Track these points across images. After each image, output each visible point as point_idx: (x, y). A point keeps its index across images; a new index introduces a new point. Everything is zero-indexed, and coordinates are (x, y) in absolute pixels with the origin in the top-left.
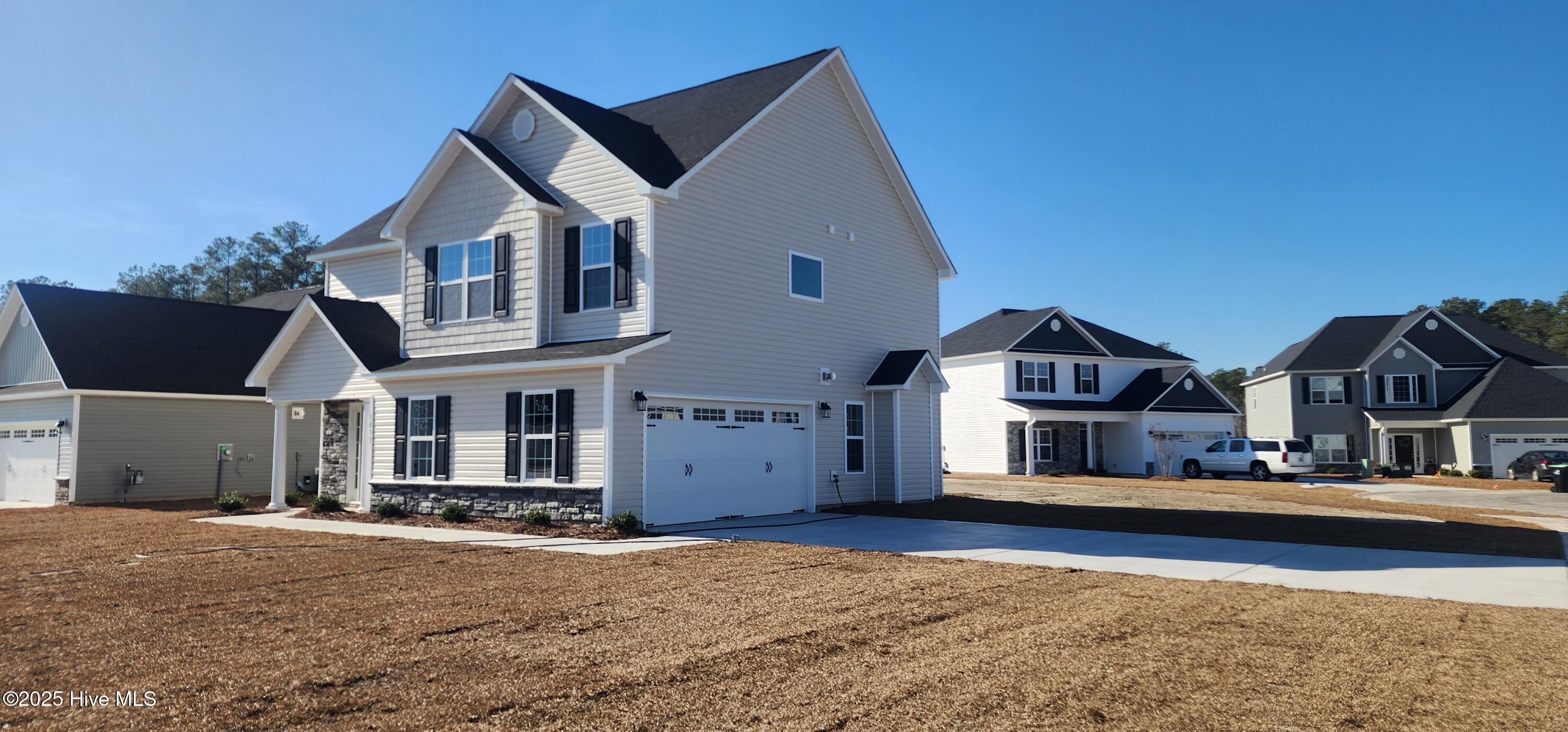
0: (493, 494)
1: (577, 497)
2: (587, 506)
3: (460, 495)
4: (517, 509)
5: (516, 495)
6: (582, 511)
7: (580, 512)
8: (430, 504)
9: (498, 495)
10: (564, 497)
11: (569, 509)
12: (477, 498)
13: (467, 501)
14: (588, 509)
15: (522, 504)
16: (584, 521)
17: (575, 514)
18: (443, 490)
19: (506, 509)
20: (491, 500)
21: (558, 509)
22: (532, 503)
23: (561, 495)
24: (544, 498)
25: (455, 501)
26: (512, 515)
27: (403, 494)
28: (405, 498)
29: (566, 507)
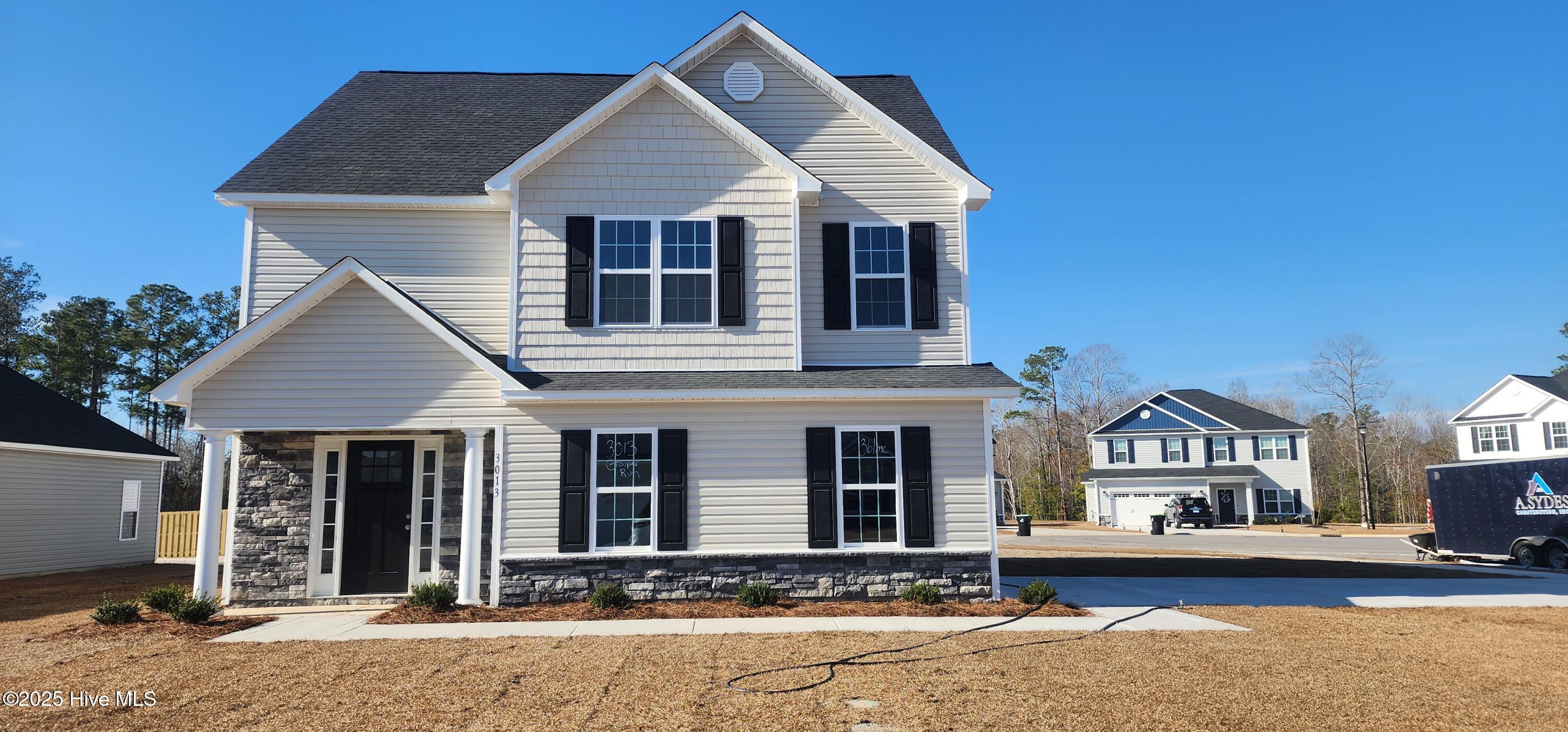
0: (786, 566)
1: (946, 565)
2: (965, 576)
3: (716, 569)
4: (834, 585)
5: (831, 566)
6: (957, 581)
7: (954, 584)
8: (650, 586)
9: (796, 566)
10: (923, 566)
11: (932, 582)
12: (754, 572)
13: (733, 577)
14: (966, 580)
15: (844, 577)
16: (959, 595)
17: (944, 586)
18: (676, 564)
19: (814, 585)
20: (783, 574)
21: (913, 581)
22: (864, 575)
23: (919, 563)
24: (887, 568)
25: (708, 578)
26: (827, 592)
27: (584, 573)
28: (589, 579)
29: (928, 578)
